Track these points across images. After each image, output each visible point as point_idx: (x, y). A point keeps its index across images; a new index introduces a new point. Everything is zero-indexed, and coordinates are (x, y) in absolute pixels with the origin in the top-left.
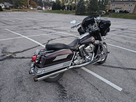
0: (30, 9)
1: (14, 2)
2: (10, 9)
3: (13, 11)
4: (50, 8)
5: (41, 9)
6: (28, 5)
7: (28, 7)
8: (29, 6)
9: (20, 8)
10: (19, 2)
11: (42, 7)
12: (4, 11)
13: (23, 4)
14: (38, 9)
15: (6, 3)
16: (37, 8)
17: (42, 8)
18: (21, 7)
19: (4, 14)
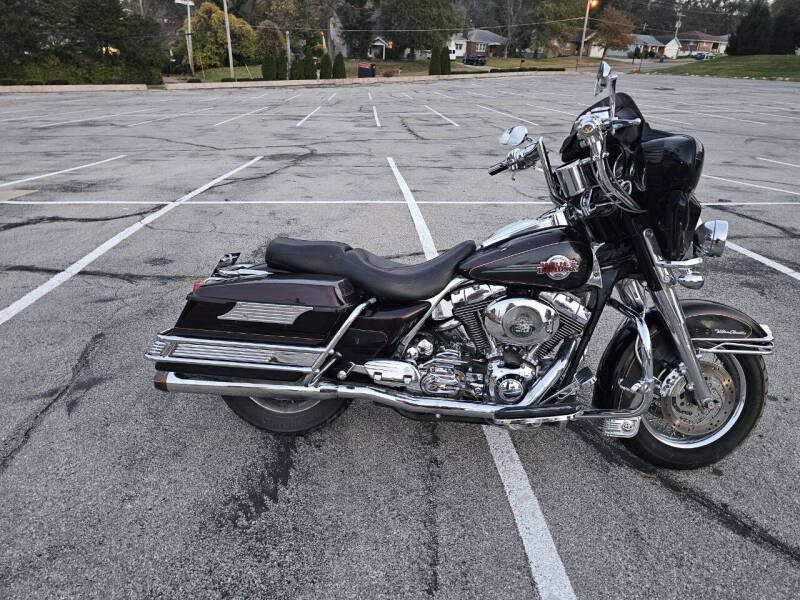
0: (587, 54)
1: (512, 26)
2: (483, 64)
3: (493, 71)
4: (716, 46)
5: (652, 55)
6: (581, 32)
7: (578, 44)
8: (584, 40)
9: (535, 56)
10: (536, 20)
11: (666, 42)
12: (453, 73)
13: (555, 32)
14: (636, 55)
15: (475, 34)
16: (632, 48)
17: (662, 49)
18: (542, 50)
19: (452, 85)
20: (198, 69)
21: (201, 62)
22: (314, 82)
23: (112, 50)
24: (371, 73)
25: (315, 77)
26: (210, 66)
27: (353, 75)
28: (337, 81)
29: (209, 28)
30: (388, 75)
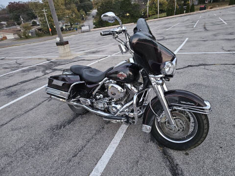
20: (149, 16)
21: (150, 14)
22: (184, 14)
23: (128, 14)
24: (205, 8)
25: (183, 13)
26: (153, 15)
27: (197, 10)
28: (191, 13)
29: (154, 3)
30: (211, 8)
